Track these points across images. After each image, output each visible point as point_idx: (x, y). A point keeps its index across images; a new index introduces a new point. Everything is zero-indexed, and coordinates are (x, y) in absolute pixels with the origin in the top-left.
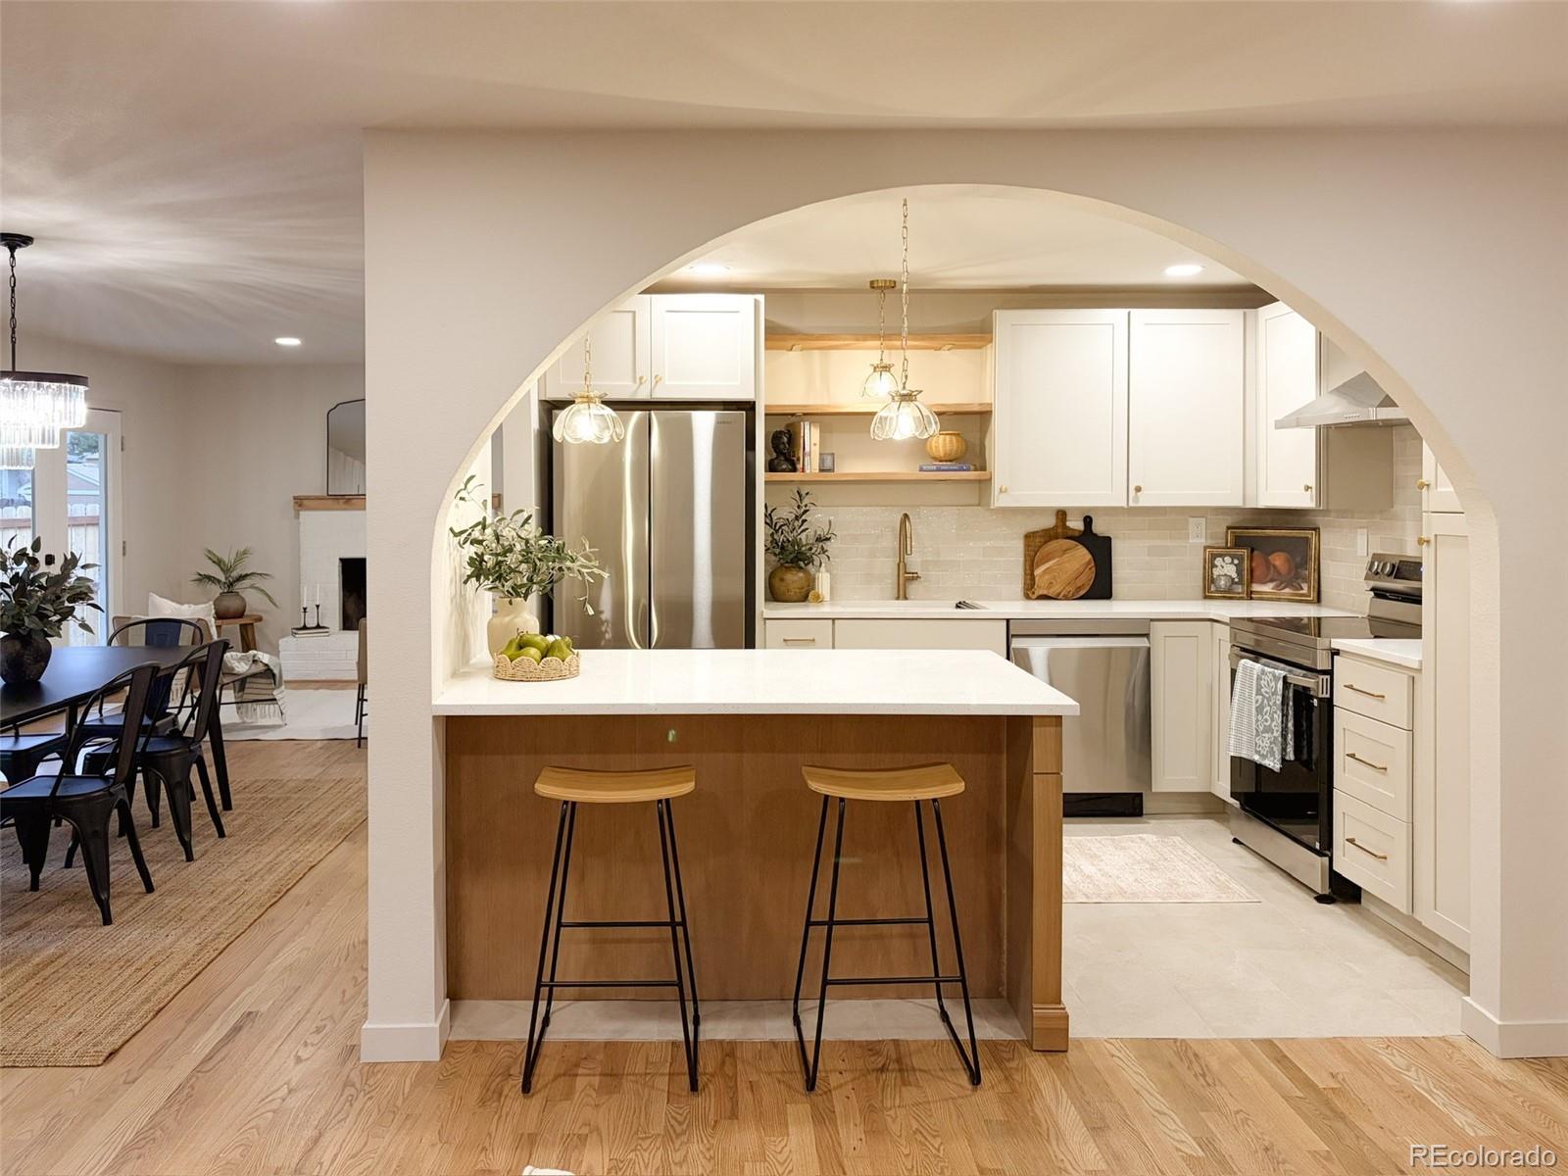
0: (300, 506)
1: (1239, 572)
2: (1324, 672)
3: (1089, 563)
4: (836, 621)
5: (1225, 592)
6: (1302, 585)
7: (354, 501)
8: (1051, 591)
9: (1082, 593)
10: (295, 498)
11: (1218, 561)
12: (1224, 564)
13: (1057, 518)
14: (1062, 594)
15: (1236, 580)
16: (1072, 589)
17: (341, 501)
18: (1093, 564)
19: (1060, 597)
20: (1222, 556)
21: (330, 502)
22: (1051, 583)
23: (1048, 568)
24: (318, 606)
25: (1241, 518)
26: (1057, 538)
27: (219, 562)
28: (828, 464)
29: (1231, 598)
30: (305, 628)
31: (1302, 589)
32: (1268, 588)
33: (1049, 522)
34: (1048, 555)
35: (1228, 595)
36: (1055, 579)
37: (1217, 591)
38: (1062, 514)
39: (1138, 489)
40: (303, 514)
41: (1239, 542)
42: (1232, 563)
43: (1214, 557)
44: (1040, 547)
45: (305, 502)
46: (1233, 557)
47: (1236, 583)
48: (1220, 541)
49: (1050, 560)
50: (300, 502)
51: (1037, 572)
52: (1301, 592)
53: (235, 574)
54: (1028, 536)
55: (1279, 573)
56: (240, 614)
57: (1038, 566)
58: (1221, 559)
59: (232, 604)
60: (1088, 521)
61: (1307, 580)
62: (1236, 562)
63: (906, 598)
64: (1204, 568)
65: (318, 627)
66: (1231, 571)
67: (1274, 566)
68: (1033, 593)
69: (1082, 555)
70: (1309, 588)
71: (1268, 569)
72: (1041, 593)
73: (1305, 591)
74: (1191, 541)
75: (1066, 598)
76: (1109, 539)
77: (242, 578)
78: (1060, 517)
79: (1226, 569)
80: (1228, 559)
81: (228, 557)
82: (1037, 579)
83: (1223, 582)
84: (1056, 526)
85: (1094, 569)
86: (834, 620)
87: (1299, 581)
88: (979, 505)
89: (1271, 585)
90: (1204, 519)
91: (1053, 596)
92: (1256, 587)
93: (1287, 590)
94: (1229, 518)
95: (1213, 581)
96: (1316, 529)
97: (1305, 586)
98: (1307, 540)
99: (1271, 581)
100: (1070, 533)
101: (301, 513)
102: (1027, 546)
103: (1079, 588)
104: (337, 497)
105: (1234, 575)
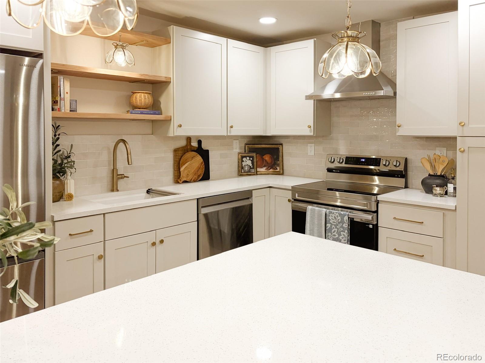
1: (253, 163)
2: (374, 212)
3: (202, 163)
4: (106, 215)
5: (247, 172)
6: (277, 168)
8: (188, 178)
9: (201, 178)
11: (244, 159)
12: (246, 160)
13: (187, 141)
14: (192, 180)
15: (252, 167)
16: (196, 177)
18: (204, 163)
19: (192, 181)
20: (246, 157)
22: (188, 174)
23: (186, 167)
25: (249, 140)
26: (188, 152)
28: (73, 107)
29: (250, 175)
31: (277, 169)
32: (263, 170)
33: (183, 143)
34: (186, 160)
35: (249, 173)
36: (189, 172)
37: (244, 172)
38: (189, 139)
39: (232, 127)
41: (251, 150)
42: (250, 159)
43: (242, 157)
44: (182, 156)
46: (250, 157)
47: (252, 168)
48: (243, 150)
49: (186, 163)
51: (182, 169)
52: (277, 170)
54: (176, 151)
55: (267, 163)
57: (182, 166)
58: (245, 158)
60: (200, 142)
61: (278, 165)
62: (251, 159)
63: (118, 191)
64: (238, 162)
66: (249, 163)
67: (266, 160)
68: (181, 180)
69: (199, 159)
70: (280, 169)
71: (263, 161)
72: (184, 180)
73: (278, 170)
74: (234, 151)
75: (195, 181)
76: (208, 151)
78: (189, 140)
79: (247, 162)
80: (248, 158)
82: (182, 173)
83: (246, 168)
84: (187, 146)
85: (204, 166)
86: (104, 214)
87: (276, 166)
88: (152, 134)
89: (265, 168)
90: (238, 141)
91: (188, 181)
92: (259, 169)
93: (271, 170)
94: (245, 140)
95: (242, 168)
96: (282, 144)
97: (278, 168)
98: (278, 149)
99: (265, 166)
100: (193, 149)
102: (175, 156)
103: (199, 176)
105: (251, 165)
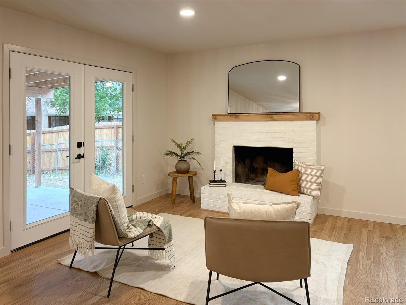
0: (215, 119)
7: (240, 116)
10: (213, 115)
17: (234, 116)
21: (229, 117)
24: (221, 170)
27: (179, 146)
30: (214, 181)
40: (217, 123)
45: (218, 117)
50: (215, 117)
53: (185, 151)
56: (187, 171)
59: (183, 166)
65: (221, 181)
77: (188, 154)
81: (183, 144)
101: (215, 122)
104: (232, 115)
